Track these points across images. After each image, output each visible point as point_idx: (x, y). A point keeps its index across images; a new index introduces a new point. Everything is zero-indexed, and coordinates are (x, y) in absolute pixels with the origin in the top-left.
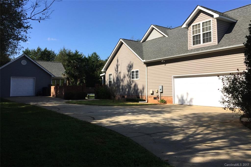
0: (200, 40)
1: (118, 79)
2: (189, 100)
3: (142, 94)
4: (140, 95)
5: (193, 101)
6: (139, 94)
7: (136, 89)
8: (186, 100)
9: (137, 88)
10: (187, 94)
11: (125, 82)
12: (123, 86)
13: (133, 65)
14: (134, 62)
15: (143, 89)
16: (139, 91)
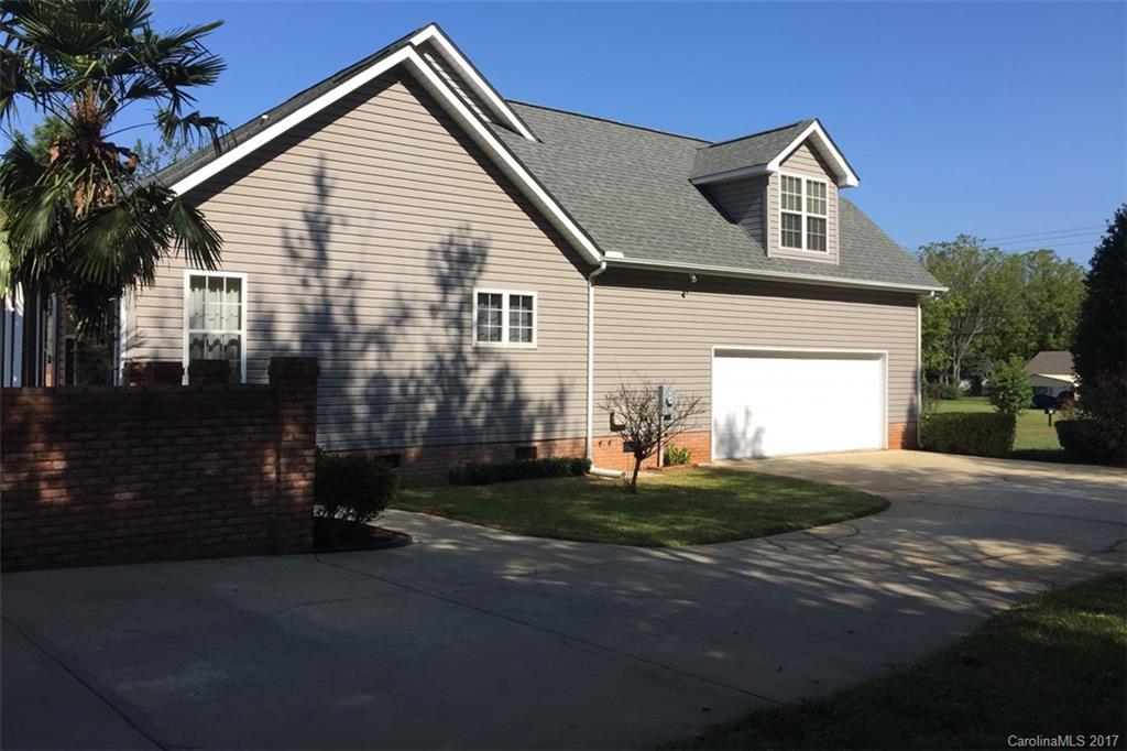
0: (799, 236)
1: (319, 323)
2: (750, 435)
3: (549, 427)
4: (538, 436)
5: (764, 437)
6: (531, 431)
7: (509, 397)
8: (744, 434)
9: (516, 393)
10: (748, 413)
11: (414, 352)
12: (380, 380)
13: (482, 254)
14: (494, 236)
15: (562, 396)
16: (531, 409)
